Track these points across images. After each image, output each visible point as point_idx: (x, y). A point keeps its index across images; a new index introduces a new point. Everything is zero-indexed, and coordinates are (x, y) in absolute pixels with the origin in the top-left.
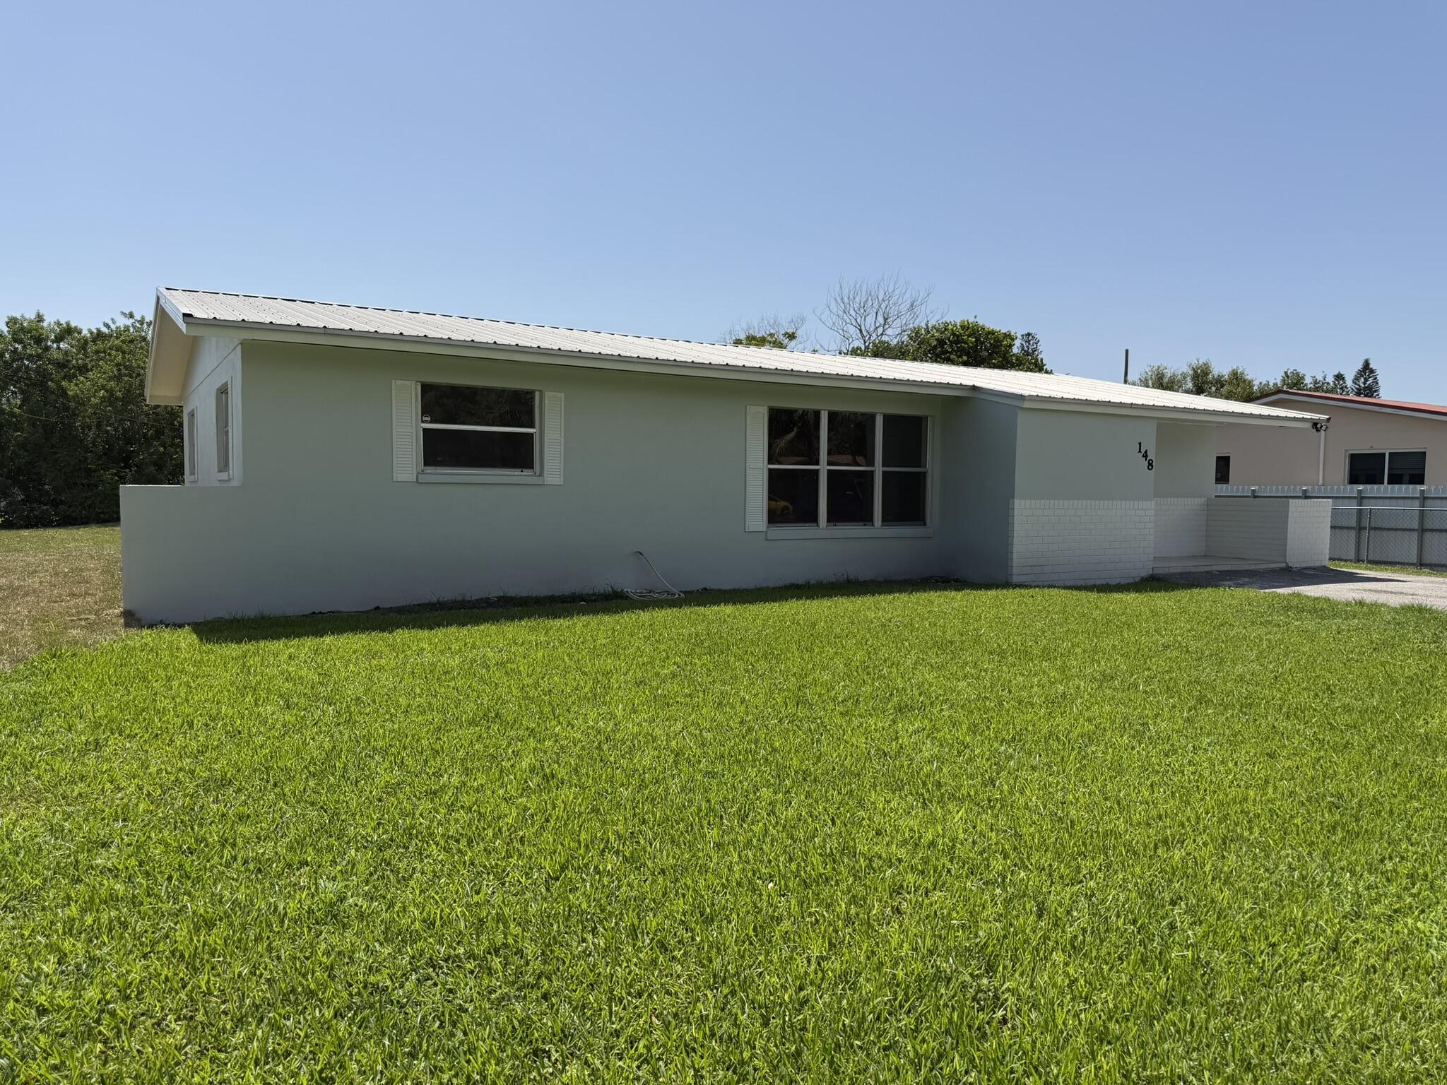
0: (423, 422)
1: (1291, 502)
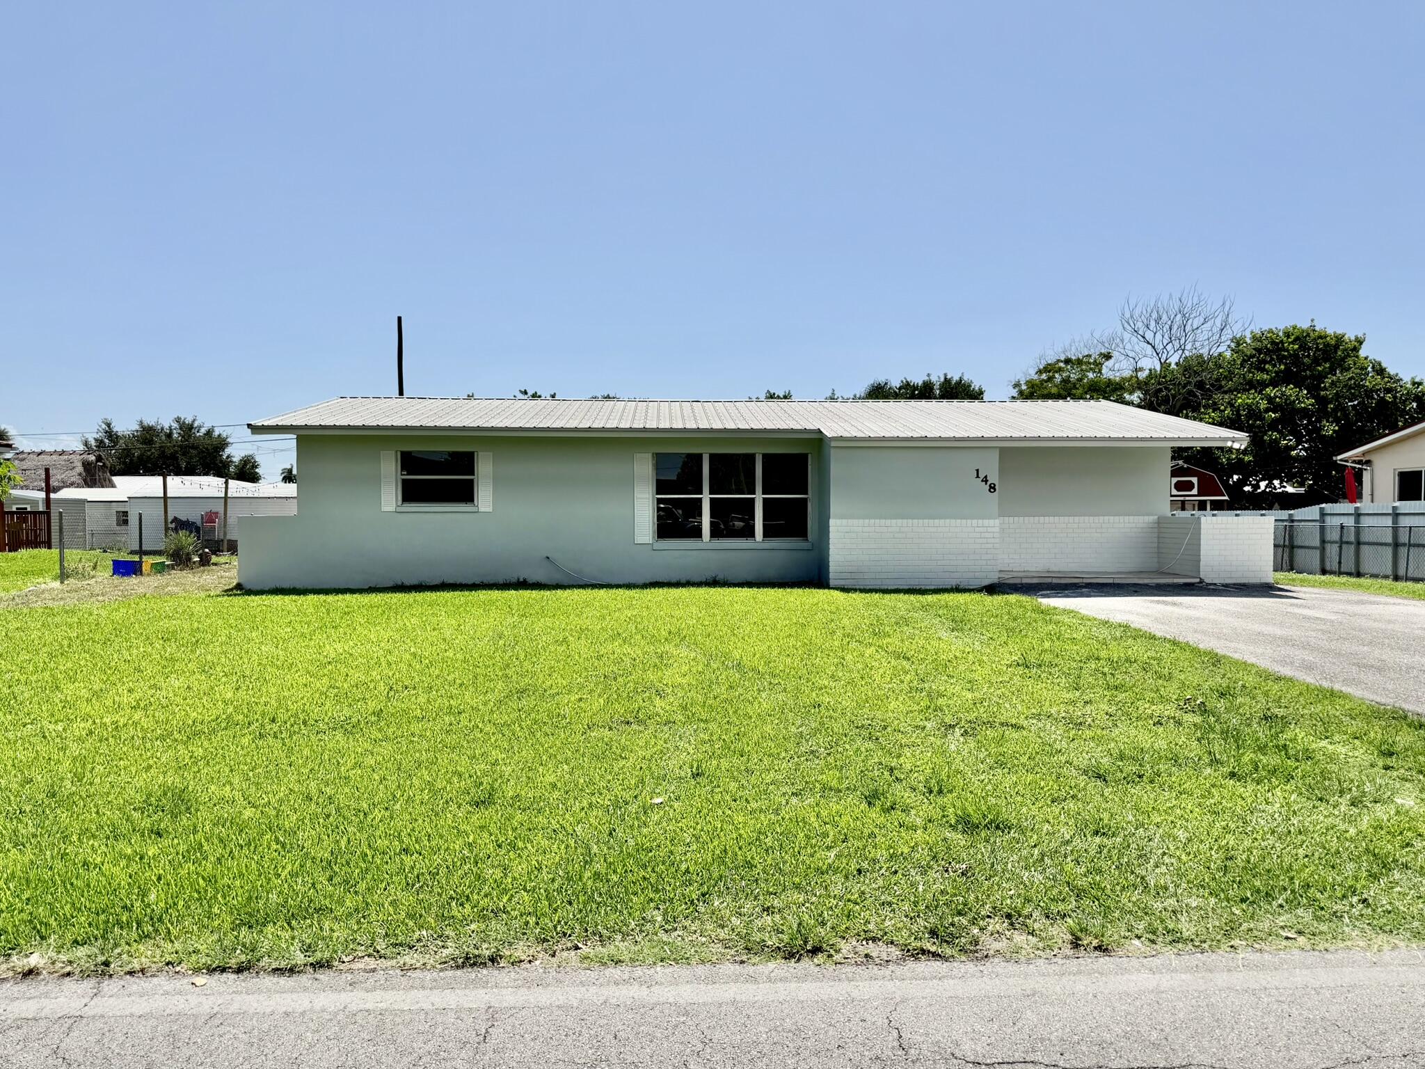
0: (402, 475)
1: (1203, 519)
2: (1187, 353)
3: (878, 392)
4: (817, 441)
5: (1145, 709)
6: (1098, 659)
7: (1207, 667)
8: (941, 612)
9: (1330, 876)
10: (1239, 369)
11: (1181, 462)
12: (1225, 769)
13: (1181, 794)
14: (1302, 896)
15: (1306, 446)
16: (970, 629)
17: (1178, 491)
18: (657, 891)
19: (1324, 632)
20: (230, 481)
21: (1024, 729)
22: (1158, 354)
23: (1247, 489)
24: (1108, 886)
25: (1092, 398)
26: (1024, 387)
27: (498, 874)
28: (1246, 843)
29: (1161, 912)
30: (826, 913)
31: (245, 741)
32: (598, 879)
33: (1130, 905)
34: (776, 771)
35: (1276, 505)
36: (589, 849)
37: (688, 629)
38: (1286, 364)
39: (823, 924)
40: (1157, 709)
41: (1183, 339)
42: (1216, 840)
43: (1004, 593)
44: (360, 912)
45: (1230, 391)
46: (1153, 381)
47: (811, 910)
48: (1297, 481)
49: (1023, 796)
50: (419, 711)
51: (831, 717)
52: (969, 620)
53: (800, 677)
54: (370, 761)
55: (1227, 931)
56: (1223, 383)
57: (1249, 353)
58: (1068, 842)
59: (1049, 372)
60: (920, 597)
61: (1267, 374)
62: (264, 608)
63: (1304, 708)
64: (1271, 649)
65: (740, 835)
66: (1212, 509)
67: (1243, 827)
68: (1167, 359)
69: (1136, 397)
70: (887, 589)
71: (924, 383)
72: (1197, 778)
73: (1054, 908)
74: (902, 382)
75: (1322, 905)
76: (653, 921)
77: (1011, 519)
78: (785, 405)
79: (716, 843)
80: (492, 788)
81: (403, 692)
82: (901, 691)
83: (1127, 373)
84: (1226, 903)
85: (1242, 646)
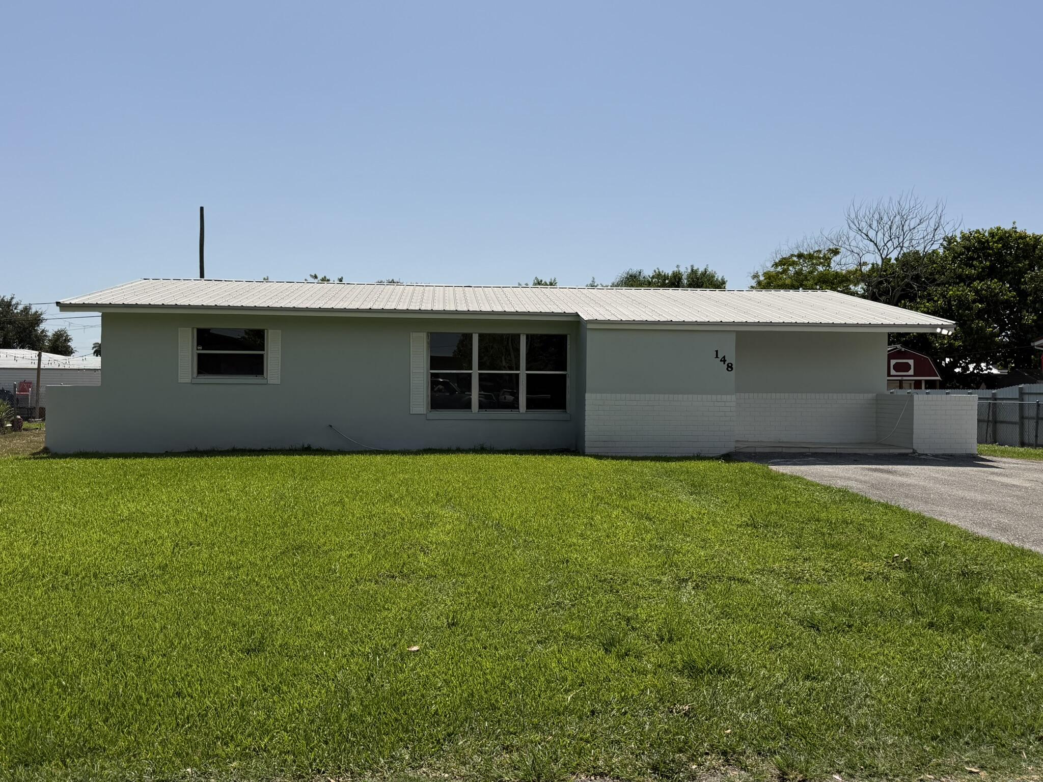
0: (197, 349)
1: (916, 396)
2: (905, 250)
3: (633, 281)
4: (575, 322)
5: (857, 565)
6: (818, 520)
7: (915, 528)
8: (682, 478)
9: (1012, 716)
10: (951, 264)
11: (899, 346)
12: (925, 620)
13: (885, 642)
14: (985, 734)
15: (1009, 333)
16: (707, 493)
17: (897, 371)
18: (407, 731)
19: (1018, 497)
20: (43, 354)
21: (749, 583)
22: (879, 251)
23: (957, 370)
24: (815, 726)
25: (821, 289)
26: (762, 278)
27: (262, 716)
28: (939, 687)
29: (860, 749)
30: (559, 750)
31: (38, 592)
32: (353, 720)
33: (833, 742)
34: (524, 621)
35: (983, 384)
36: (347, 692)
37: (454, 490)
38: (991, 261)
39: (556, 761)
40: (868, 566)
41: (901, 238)
42: (913, 684)
43: (739, 461)
44: (132, 753)
45: (943, 284)
46: (875, 274)
47: (546, 747)
48: (1001, 364)
49: (744, 644)
50: (201, 565)
51: (577, 572)
52: (706, 485)
53: (552, 536)
54: (153, 611)
55: (918, 766)
56: (937, 276)
57: (959, 250)
58: (781, 686)
59: (784, 265)
60: (665, 464)
61: (975, 270)
62: (67, 470)
63: (997, 565)
64: (972, 512)
65: (487, 680)
66: (926, 388)
67: (937, 672)
68: (887, 255)
69: (860, 288)
70: (636, 457)
71: (674, 273)
72: (900, 628)
73: (766, 746)
74: (655, 271)
75: (1003, 742)
76: (402, 759)
77: (747, 395)
78: (548, 291)
79: (464, 687)
80: (263, 637)
81: (188, 548)
82: (642, 548)
83: (852, 267)
84: (918, 741)
85: (946, 510)
